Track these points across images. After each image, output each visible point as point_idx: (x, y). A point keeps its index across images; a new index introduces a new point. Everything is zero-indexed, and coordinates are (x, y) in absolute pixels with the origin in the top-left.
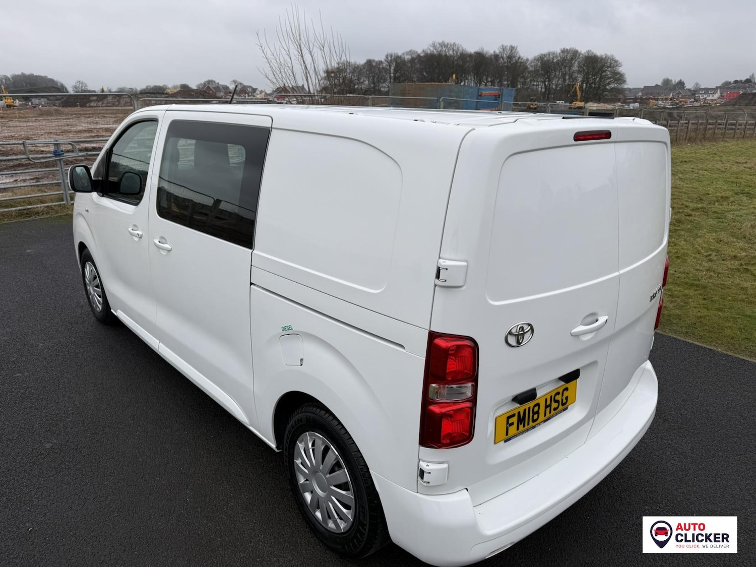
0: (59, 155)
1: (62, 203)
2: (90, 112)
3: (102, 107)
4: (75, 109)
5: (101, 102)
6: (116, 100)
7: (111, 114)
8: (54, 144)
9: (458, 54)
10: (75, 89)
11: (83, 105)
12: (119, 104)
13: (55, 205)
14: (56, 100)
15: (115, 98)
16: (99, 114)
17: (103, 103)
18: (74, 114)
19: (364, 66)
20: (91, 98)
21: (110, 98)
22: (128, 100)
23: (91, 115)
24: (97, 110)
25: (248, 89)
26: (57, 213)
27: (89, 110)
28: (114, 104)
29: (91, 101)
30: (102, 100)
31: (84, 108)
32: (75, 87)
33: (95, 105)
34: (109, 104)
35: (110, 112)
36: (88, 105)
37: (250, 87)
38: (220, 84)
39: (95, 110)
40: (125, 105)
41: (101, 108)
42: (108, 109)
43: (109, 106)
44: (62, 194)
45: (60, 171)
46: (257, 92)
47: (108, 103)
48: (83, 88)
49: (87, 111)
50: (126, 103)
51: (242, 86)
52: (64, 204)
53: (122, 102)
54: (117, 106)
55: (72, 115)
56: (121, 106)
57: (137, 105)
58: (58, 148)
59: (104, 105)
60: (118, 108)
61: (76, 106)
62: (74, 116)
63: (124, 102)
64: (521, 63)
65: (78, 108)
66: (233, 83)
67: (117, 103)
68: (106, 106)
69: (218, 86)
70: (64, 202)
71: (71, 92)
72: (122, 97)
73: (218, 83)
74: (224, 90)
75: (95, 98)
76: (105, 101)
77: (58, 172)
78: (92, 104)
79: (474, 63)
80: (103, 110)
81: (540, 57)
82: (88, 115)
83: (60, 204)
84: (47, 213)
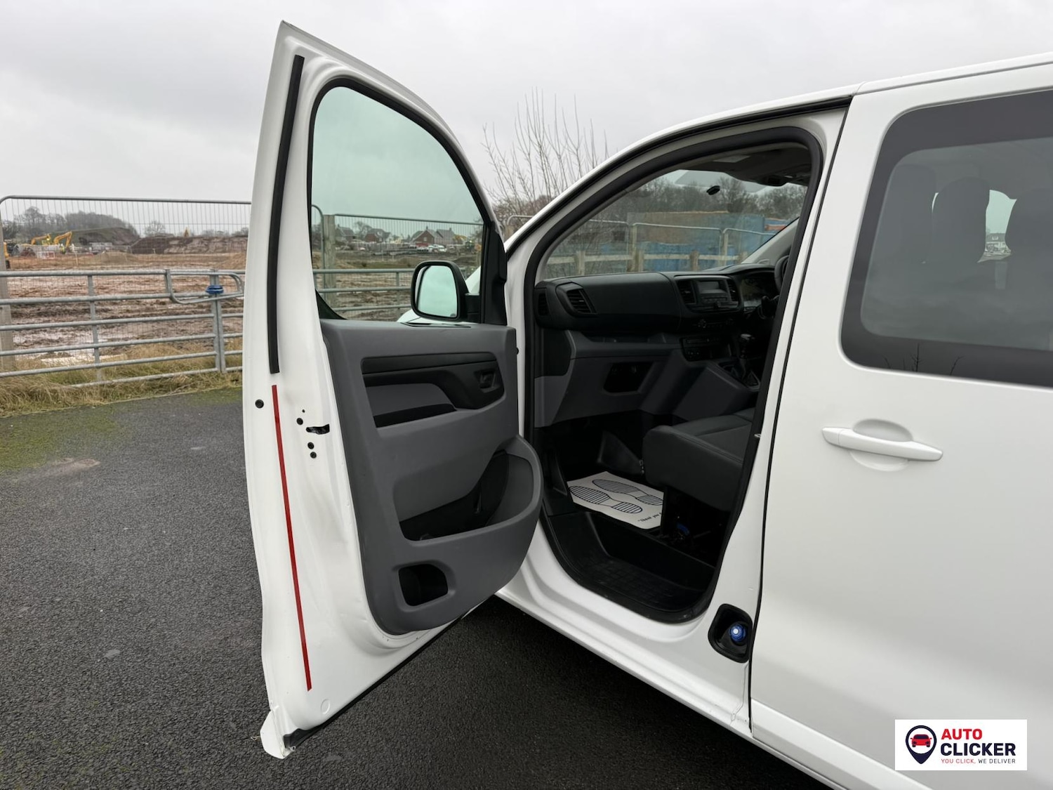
0: (216, 293)
1: (213, 370)
2: (169, 260)
3: (185, 253)
4: (150, 255)
5: (185, 247)
6: (203, 245)
7: (199, 261)
8: (210, 275)
9: (663, 189)
10: (147, 232)
11: (160, 252)
12: (207, 250)
13: (204, 374)
14: (124, 245)
15: (202, 242)
16: (183, 261)
17: (186, 249)
18: (151, 262)
19: (527, 205)
20: (171, 243)
21: (196, 243)
22: (220, 245)
23: (174, 263)
24: (181, 257)
25: (378, 233)
26: (208, 385)
27: (169, 258)
28: (200, 250)
29: (170, 246)
30: (185, 245)
31: (161, 255)
32: (149, 229)
33: (175, 251)
34: (193, 251)
35: (197, 259)
36: (166, 251)
37: (380, 230)
38: (341, 226)
39: (177, 257)
40: (215, 251)
41: (184, 255)
42: (194, 257)
43: (194, 253)
44: (215, 355)
45: (215, 319)
46: (390, 237)
47: (193, 248)
48: (159, 230)
49: (166, 258)
50: (217, 248)
51: (370, 229)
52: (216, 372)
53: (212, 247)
54: (205, 252)
55: (148, 262)
56: (210, 253)
57: (328, 222)
58: (215, 281)
59: (187, 251)
60: (206, 255)
61: (150, 252)
62: (151, 263)
63: (214, 248)
64: (747, 200)
65: (154, 255)
66: (357, 225)
67: (205, 249)
68: (190, 253)
69: (338, 229)
70: (216, 369)
71: (143, 235)
72: (213, 241)
73: (338, 225)
74: (346, 234)
75: (176, 242)
76: (189, 246)
77: (212, 320)
78: (172, 250)
79: (683, 200)
80: (186, 257)
81: (774, 193)
82: (170, 263)
83: (210, 373)
84: (194, 386)
